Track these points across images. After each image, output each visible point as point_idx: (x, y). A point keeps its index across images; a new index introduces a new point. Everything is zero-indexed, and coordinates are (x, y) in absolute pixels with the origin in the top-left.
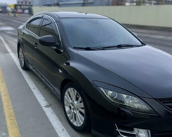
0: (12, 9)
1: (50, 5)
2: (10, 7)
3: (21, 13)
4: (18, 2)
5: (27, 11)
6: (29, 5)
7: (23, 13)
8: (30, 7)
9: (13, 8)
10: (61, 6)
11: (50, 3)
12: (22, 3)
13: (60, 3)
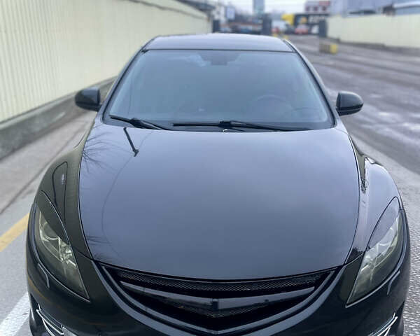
0: (287, 25)
1: (369, 12)
2: (284, 20)
3: (304, 34)
4: (307, 8)
5: (315, 30)
6: (320, 15)
7: (309, 33)
8: (323, 18)
9: (290, 22)
10: (397, 11)
11: (369, 7)
12: (316, 9)
13: (396, 6)
